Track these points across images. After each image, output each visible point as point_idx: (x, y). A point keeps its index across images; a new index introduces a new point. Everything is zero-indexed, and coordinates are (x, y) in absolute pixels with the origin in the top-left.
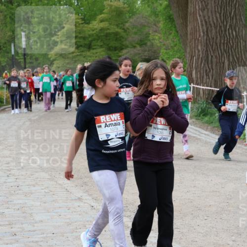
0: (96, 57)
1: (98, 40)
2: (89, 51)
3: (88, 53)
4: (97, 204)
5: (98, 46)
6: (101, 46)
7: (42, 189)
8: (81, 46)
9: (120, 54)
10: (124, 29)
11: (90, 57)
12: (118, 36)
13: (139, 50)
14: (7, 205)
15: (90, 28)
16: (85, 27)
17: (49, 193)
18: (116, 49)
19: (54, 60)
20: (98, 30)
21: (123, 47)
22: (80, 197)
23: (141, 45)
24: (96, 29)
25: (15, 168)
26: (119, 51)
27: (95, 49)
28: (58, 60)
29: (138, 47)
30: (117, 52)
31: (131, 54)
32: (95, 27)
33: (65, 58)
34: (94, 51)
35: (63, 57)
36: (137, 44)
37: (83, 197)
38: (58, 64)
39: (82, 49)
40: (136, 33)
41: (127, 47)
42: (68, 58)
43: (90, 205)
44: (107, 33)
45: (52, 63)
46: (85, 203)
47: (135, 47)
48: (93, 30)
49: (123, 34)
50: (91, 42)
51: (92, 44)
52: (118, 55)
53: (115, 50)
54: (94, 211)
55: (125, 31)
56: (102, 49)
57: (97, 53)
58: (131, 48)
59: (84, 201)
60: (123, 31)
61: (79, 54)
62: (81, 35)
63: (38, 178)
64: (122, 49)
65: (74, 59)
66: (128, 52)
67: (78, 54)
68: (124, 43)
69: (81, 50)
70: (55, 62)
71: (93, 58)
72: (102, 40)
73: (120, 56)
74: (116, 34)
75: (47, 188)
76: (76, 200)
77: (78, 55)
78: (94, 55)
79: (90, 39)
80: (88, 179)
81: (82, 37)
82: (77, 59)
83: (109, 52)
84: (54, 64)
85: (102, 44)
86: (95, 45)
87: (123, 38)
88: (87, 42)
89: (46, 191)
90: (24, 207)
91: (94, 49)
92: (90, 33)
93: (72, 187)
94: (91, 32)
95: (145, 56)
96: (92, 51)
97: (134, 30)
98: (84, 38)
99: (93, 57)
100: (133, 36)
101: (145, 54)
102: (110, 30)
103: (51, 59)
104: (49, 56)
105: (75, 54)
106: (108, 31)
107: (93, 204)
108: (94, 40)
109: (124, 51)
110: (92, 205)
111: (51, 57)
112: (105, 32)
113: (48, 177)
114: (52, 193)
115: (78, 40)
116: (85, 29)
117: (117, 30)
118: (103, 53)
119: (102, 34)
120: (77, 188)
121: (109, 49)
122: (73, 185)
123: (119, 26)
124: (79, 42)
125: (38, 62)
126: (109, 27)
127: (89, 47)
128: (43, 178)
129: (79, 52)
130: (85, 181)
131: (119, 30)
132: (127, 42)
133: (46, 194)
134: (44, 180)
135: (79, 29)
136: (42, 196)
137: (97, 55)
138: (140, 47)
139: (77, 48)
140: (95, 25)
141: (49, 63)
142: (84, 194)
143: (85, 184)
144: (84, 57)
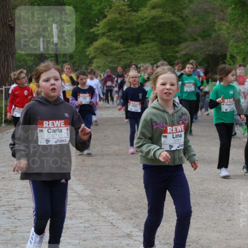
0: (146, 53)
1: (149, 31)
2: (137, 46)
3: (136, 49)
5: (149, 39)
6: (153, 40)
7: (81, 223)
8: (127, 39)
9: (177, 49)
10: (181, 17)
11: (139, 53)
12: (174, 27)
13: (201, 44)
15: (139, 16)
16: (133, 16)
17: (89, 227)
18: (171, 42)
19: (93, 58)
20: (148, 20)
21: (181, 40)
23: (203, 38)
24: (147, 18)
26: (176, 46)
27: (145, 43)
28: (98, 58)
29: (200, 40)
30: (173, 46)
31: (191, 49)
32: (145, 15)
33: (107, 56)
34: (144, 46)
35: (105, 55)
36: (198, 36)
37: (133, 233)
38: (97, 62)
39: (129, 43)
40: (197, 22)
41: (186, 40)
42: (111, 55)
44: (160, 23)
45: (91, 62)
46: (135, 240)
47: (196, 40)
48: (143, 20)
49: (181, 23)
50: (139, 34)
51: (142, 37)
52: (175, 50)
53: (171, 44)
55: (183, 20)
56: (154, 43)
57: (147, 48)
58: (192, 41)
59: (133, 238)
60: (181, 19)
61: (126, 49)
62: (128, 26)
63: (75, 209)
64: (180, 43)
65: (118, 57)
66: (187, 47)
67: (123, 49)
68: (182, 35)
69: (127, 45)
70: (95, 61)
71: (142, 55)
72: (153, 32)
73: (177, 52)
74: (172, 23)
75: (88, 221)
76: (124, 236)
77: (123, 51)
78: (143, 52)
79: (139, 31)
80: (139, 210)
81: (128, 28)
82: (122, 56)
83: (162, 47)
84: (93, 63)
85: (154, 37)
86: (145, 39)
87: (181, 28)
88: (135, 34)
89: (86, 225)
91: (143, 43)
92: (138, 23)
93: (119, 220)
94: (140, 22)
95: (208, 51)
96: (141, 46)
97: (195, 18)
98: (131, 30)
99: (143, 53)
100: (193, 25)
101: (209, 49)
102: (164, 19)
103: (90, 57)
104: (87, 53)
105: (119, 50)
106: (162, 20)
108: (144, 31)
109: (183, 45)
111: (89, 55)
112: (158, 21)
113: (88, 208)
114: (94, 228)
115: (123, 32)
116: (132, 18)
117: (173, 18)
118: (155, 48)
119: (154, 24)
120: (125, 221)
121: (163, 43)
122: (120, 218)
123: (176, 14)
124: (125, 34)
125: (73, 61)
126: (163, 15)
127: (138, 41)
128: (82, 209)
129: (125, 48)
130: (135, 212)
131: (175, 19)
132: (186, 34)
133: (87, 229)
134: (82, 211)
135: (125, 18)
136: (82, 231)
137: (147, 51)
138: (203, 40)
139: (122, 42)
140: (145, 13)
141: (87, 62)
142: (134, 229)
143: (136, 216)
144: (131, 54)
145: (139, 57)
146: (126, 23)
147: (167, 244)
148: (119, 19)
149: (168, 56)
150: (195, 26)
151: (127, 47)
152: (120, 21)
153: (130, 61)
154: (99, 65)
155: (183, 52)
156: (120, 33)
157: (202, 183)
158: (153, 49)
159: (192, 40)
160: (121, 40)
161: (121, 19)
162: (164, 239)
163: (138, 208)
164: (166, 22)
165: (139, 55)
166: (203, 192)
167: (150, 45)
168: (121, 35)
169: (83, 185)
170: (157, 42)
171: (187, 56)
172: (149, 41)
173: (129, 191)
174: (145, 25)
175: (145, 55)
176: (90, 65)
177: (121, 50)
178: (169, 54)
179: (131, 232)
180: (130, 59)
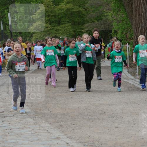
0: (65, 30)
1: (65, 17)
2: (59, 26)
3: (59, 28)
4: (71, 142)
5: (66, 21)
6: (68, 22)
7: (29, 131)
8: (53, 22)
9: (83, 27)
10: (84, 8)
11: (60, 30)
12: (81, 14)
13: (97, 24)
14: (3, 144)
15: (59, 8)
17: (34, 134)
18: (79, 24)
19: (33, 33)
20: (65, 10)
21: (85, 22)
22: (58, 136)
23: (98, 20)
24: (64, 9)
25: (8, 116)
26: (82, 25)
29: (96, 22)
30: (80, 26)
31: (91, 27)
34: (63, 26)
37: (61, 137)
38: (36, 36)
39: (54, 24)
40: (93, 11)
41: (88, 22)
43: (66, 142)
44: (72, 12)
46: (62, 141)
47: (93, 22)
48: (62, 10)
49: (84, 12)
50: (60, 19)
51: (61, 20)
52: (81, 28)
55: (86, 10)
56: (69, 24)
57: (65, 27)
59: (61, 139)
63: (25, 123)
64: (84, 24)
65: (48, 32)
66: (89, 26)
68: (85, 19)
70: (34, 35)
71: (62, 31)
72: (68, 18)
73: (83, 29)
74: (79, 12)
75: (33, 130)
76: (55, 138)
77: (51, 29)
79: (59, 17)
80: (63, 123)
81: (53, 15)
82: (50, 32)
83: (74, 26)
84: (33, 36)
85: (69, 20)
86: (64, 21)
87: (84, 15)
88: (57, 19)
89: (32, 132)
91: (63, 24)
92: (59, 12)
93: (52, 129)
94: (60, 12)
95: (101, 28)
96: (61, 26)
98: (55, 16)
99: (63, 30)
101: (102, 27)
103: (31, 32)
105: (48, 28)
106: (73, 10)
107: (68, 142)
108: (62, 17)
109: (86, 25)
113: (33, 122)
114: (37, 134)
115: (50, 17)
116: (55, 9)
117: (79, 9)
118: (70, 27)
119: (68, 13)
120: (55, 129)
121: (74, 23)
122: (52, 127)
123: (81, 6)
124: (51, 19)
126: (73, 8)
127: (59, 23)
128: (30, 123)
129: (52, 27)
130: (61, 124)
131: (81, 9)
132: (88, 18)
133: (33, 135)
134: (30, 124)
135: (51, 9)
136: (30, 136)
137: (65, 28)
138: (98, 22)
139: (50, 24)
140: (63, 6)
141: (30, 36)
142: (61, 134)
143: (62, 126)
144: (56, 30)
145: (60, 32)
146: (51, 12)
147: (81, 142)
148: (48, 10)
149: (77, 32)
150: (93, 14)
151: (53, 26)
152: (48, 11)
153: (55, 35)
154: (37, 37)
155: (86, 29)
156: (48, 18)
157: (101, 106)
158: (69, 27)
159: (91, 22)
160: (49, 22)
161: (49, 10)
162: (79, 140)
163: (63, 121)
164: (75, 11)
165: (60, 31)
166: (101, 111)
167: (66, 25)
168: (49, 19)
169: (30, 108)
170: (71, 23)
171: (89, 31)
172: (66, 23)
173: (57, 112)
174: (63, 13)
175: (64, 31)
176: (32, 37)
177: (49, 28)
178: (78, 31)
179: (59, 136)
180: (55, 34)
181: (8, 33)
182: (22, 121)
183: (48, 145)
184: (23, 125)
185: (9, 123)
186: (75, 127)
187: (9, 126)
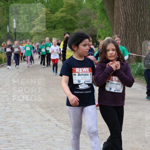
0: (59, 34)
1: (60, 23)
2: (54, 30)
3: (54, 32)
4: (59, 123)
5: (60, 27)
6: (62, 27)
7: (26, 114)
8: (50, 27)
9: (73, 32)
10: (75, 17)
11: (55, 34)
12: (72, 21)
13: (84, 30)
14: (5, 124)
15: (55, 16)
16: (52, 16)
17: (30, 116)
18: (70, 29)
20: (59, 18)
21: (75, 28)
22: (49, 119)
23: (86, 27)
24: (59, 17)
25: (9, 101)
26: (73, 30)
29: (84, 28)
30: (71, 31)
32: (58, 16)
33: (40, 35)
34: (58, 30)
36: (83, 26)
37: (51, 119)
38: (35, 38)
39: (50, 29)
40: (83, 19)
41: (77, 28)
43: (55, 124)
44: (65, 19)
45: (32, 38)
46: (52, 122)
47: (82, 28)
48: (57, 18)
49: (75, 20)
50: (55, 25)
51: (56, 26)
54: (58, 127)
56: (62, 29)
62: (50, 21)
63: (23, 107)
65: (45, 35)
67: (47, 32)
68: (76, 25)
70: (34, 37)
71: (57, 35)
72: (62, 24)
74: (71, 20)
75: (29, 113)
76: (47, 120)
77: (47, 33)
78: (57, 33)
79: (55, 23)
80: (54, 108)
81: (50, 22)
82: (47, 35)
83: (66, 31)
86: (58, 27)
87: (75, 22)
88: (53, 25)
90: (15, 125)
91: (57, 29)
92: (55, 19)
96: (56, 30)
97: (82, 18)
98: (51, 22)
100: (81, 21)
101: (88, 32)
103: (32, 35)
106: (66, 18)
108: (57, 23)
109: (76, 30)
110: (57, 124)
111: (31, 34)
112: (64, 19)
113: (30, 107)
114: (32, 116)
115: (48, 23)
116: (52, 17)
117: (71, 17)
119: (62, 20)
120: (47, 113)
121: (67, 29)
122: (45, 112)
123: (72, 15)
124: (48, 25)
125: (23, 37)
126: (66, 16)
127: (54, 28)
128: (27, 108)
130: (52, 109)
132: (77, 25)
135: (48, 17)
136: (27, 118)
138: (86, 28)
139: (47, 28)
141: (30, 38)
142: (52, 117)
143: (53, 111)
144: (51, 34)
146: (49, 19)
147: (67, 124)
151: (50, 31)
158: (62, 32)
159: (80, 28)
162: (66, 122)
164: (68, 19)
165: (55, 35)
167: (60, 30)
170: (64, 29)
174: (58, 20)
175: (58, 35)
181: (13, 35)
182: (21, 106)
183: (41, 125)
184: (21, 109)
185: (10, 107)
186: (63, 112)
187: (10, 109)
